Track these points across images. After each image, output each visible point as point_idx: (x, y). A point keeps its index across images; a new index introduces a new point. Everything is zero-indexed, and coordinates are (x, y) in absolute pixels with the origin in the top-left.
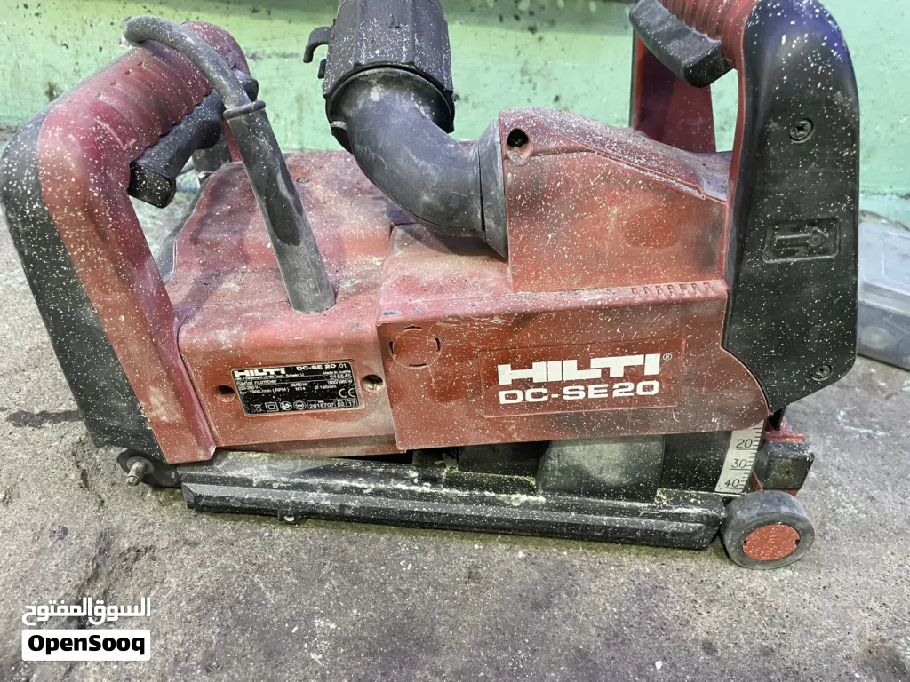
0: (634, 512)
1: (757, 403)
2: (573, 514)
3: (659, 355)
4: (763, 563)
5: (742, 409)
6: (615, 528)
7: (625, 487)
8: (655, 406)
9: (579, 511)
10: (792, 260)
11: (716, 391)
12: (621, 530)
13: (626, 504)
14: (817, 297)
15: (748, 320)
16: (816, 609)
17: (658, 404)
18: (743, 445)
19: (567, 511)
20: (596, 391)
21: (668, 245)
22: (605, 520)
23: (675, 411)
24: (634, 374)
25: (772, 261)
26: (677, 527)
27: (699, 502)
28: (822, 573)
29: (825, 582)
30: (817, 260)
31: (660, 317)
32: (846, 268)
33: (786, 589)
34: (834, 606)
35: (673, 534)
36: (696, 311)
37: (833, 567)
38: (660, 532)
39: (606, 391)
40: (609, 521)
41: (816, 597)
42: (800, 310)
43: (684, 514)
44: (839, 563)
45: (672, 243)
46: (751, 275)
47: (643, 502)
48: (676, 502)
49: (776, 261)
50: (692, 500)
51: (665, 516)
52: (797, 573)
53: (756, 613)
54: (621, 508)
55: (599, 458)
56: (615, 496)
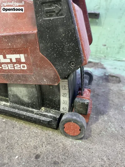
0: (32, 112)
1: (56, 75)
2: (17, 110)
3: (23, 55)
4: (71, 136)
5: (52, 77)
6: (27, 116)
7: (30, 103)
8: (27, 74)
9: (19, 109)
10: (52, 18)
11: (42, 69)
12: (28, 117)
13: (31, 109)
14: (63, 34)
15: (44, 42)
16: (82, 154)
17: (28, 73)
18: (64, 95)
19: (15, 109)
20: (11, 67)
21: (24, 19)
22: (25, 113)
23: (33, 76)
24: (19, 61)
25: (46, 19)
26: (44, 119)
27: (53, 113)
28: (92, 144)
29: (91, 147)
30: (59, 18)
31: (19, 40)
32: (69, 21)
33: (76, 146)
34: (90, 155)
35: (43, 121)
36: (29, 38)
37: (96, 143)
38: (39, 119)
39: (13, 67)
40: (26, 114)
41: (85, 151)
42: (59, 39)
43: (46, 115)
44: (99, 143)
45: (25, 18)
46: (41, 24)
47: (36, 109)
48: (47, 111)
49: (47, 19)
50: (51, 112)
51: (41, 115)
52: (83, 143)
53: (61, 150)
54: (29, 110)
55: (21, 92)
56: (28, 107)
